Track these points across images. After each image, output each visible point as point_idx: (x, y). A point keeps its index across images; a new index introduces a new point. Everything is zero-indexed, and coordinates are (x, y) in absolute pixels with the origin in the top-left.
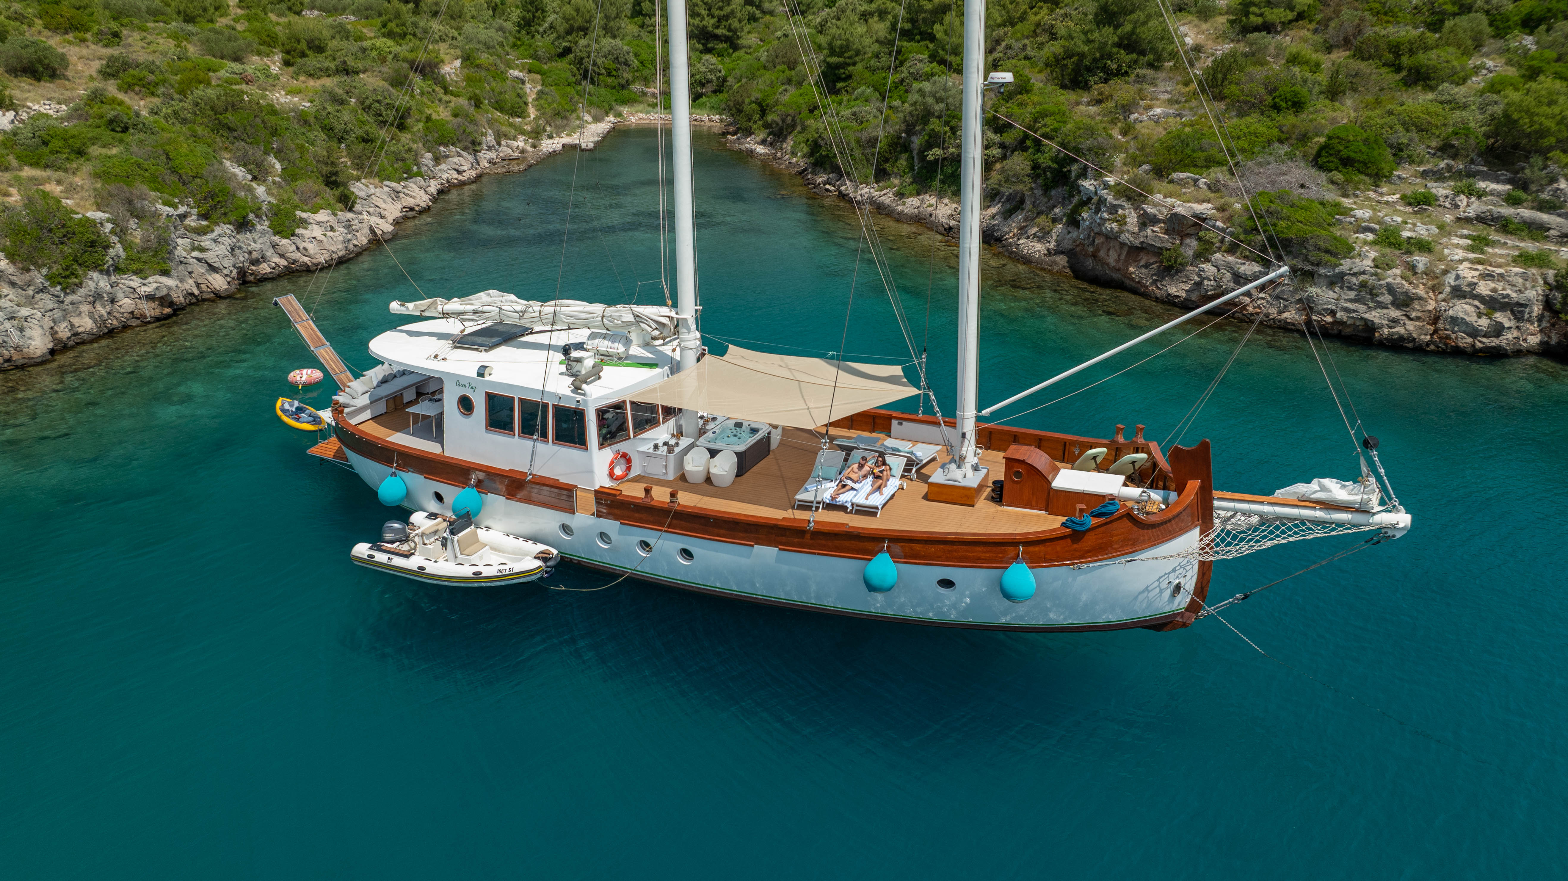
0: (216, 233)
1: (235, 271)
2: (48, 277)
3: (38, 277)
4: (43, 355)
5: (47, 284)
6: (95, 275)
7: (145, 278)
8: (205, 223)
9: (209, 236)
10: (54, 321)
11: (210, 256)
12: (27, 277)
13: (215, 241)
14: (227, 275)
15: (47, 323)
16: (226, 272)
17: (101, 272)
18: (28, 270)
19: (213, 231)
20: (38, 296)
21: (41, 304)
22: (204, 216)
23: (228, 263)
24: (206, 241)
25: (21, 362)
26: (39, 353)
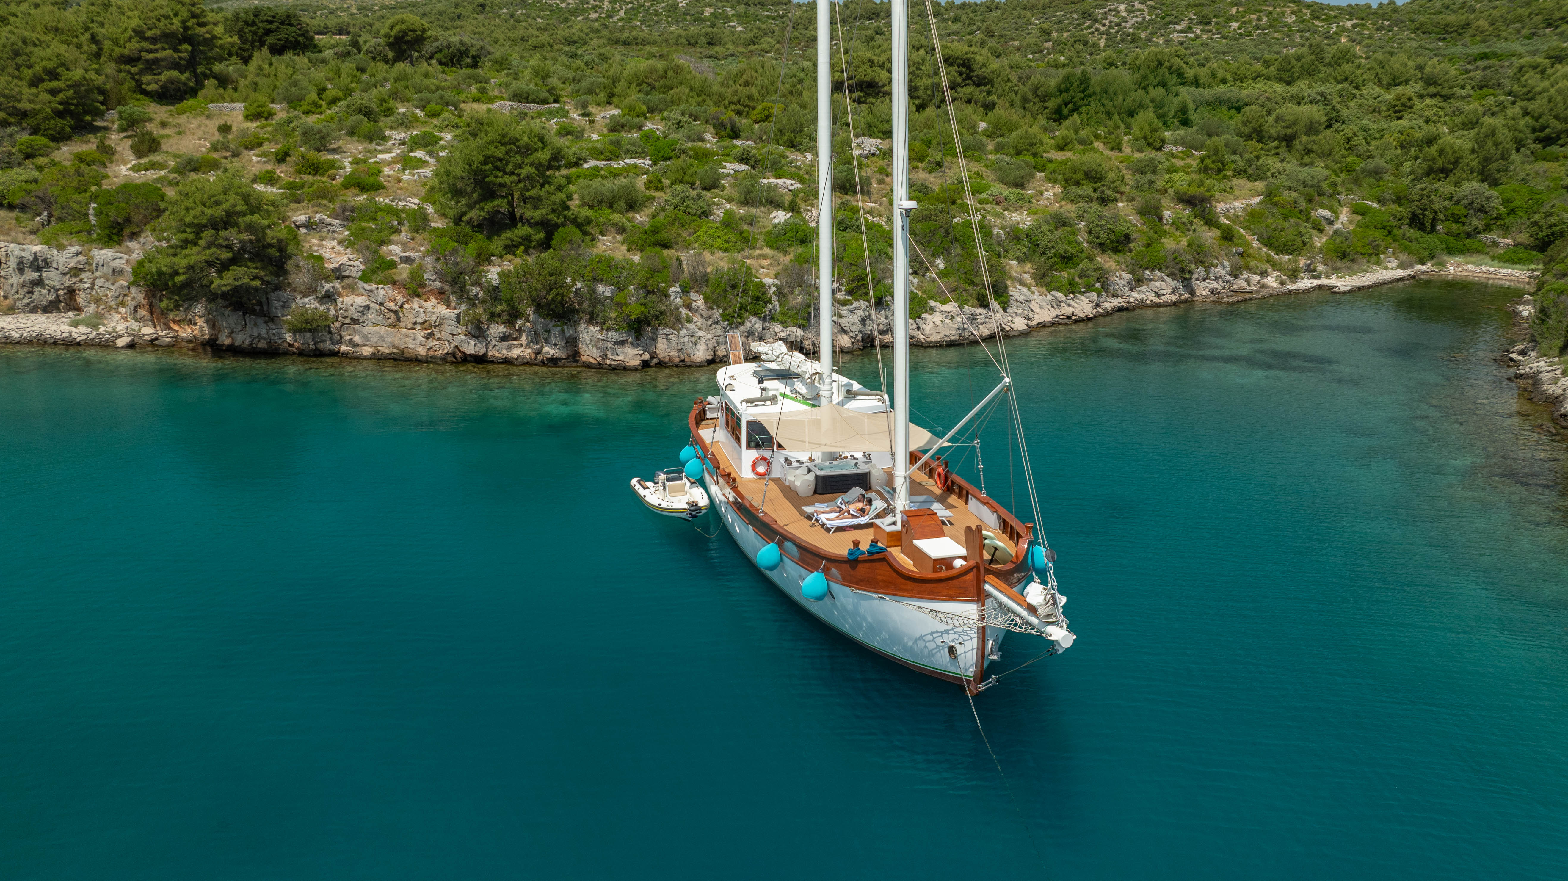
0: (854, 306)
1: (860, 336)
2: (722, 315)
3: (717, 314)
4: (701, 362)
5: (720, 319)
6: (754, 319)
7: (786, 327)
8: (850, 298)
9: (847, 307)
10: (718, 344)
11: (843, 321)
12: (710, 313)
13: (851, 311)
14: (852, 337)
15: (713, 343)
16: (851, 334)
17: (760, 318)
18: (712, 309)
19: (852, 304)
20: (714, 326)
21: (714, 331)
22: (850, 292)
23: (855, 329)
24: (844, 311)
25: (688, 364)
26: (698, 360)
